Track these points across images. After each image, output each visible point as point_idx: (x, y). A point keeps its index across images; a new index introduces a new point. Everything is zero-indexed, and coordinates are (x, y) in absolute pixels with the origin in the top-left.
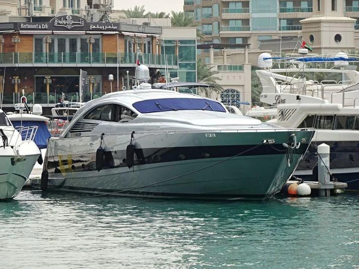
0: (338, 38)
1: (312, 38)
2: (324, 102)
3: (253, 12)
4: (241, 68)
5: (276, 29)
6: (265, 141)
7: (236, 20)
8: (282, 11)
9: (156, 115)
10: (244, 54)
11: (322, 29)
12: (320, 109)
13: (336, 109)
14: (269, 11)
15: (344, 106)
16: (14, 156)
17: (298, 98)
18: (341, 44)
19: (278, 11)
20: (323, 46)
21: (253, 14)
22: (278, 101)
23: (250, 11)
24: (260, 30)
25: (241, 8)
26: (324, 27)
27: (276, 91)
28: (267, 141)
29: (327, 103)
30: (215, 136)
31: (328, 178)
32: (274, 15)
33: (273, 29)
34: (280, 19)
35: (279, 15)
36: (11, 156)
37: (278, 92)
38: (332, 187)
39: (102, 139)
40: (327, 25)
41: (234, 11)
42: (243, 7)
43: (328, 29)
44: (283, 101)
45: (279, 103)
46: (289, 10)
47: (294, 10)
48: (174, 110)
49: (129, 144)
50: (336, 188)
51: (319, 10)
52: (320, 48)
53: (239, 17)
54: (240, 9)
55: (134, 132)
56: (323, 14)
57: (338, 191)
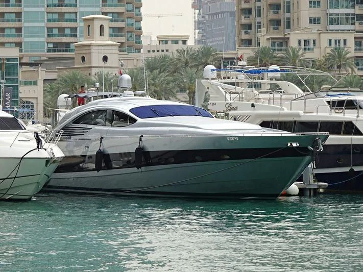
0: (105, 59)
1: (83, 59)
2: (283, 110)
3: (25, 37)
4: (35, 83)
5: (44, 51)
6: (289, 145)
7: (10, 43)
8: (49, 36)
9: (157, 120)
10: (38, 71)
11: (93, 51)
12: (279, 115)
13: (298, 115)
14: (38, 36)
15: (305, 113)
16: (49, 158)
17: (253, 105)
18: (108, 64)
19: (46, 36)
20: (93, 65)
21: (25, 38)
22: (229, 108)
23: (23, 36)
24: (31, 51)
25: (15, 33)
26: (94, 50)
27: (226, 99)
28: (291, 144)
29: (286, 110)
30: (237, 139)
31: (312, 179)
32: (43, 39)
33: (41, 51)
34: (48, 43)
35: (47, 39)
36: (46, 158)
37: (228, 100)
38: (316, 187)
39: (101, 142)
40: (96, 48)
41: (9, 36)
42: (16, 32)
43: (97, 51)
44: (235, 109)
45: (230, 110)
46: (55, 36)
47: (59, 36)
48: (171, 116)
49: (137, 147)
50: (319, 187)
51: (89, 35)
52: (91, 67)
53: (13, 41)
54: (14, 35)
55: (142, 136)
56: (93, 39)
57: (321, 190)
